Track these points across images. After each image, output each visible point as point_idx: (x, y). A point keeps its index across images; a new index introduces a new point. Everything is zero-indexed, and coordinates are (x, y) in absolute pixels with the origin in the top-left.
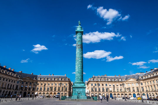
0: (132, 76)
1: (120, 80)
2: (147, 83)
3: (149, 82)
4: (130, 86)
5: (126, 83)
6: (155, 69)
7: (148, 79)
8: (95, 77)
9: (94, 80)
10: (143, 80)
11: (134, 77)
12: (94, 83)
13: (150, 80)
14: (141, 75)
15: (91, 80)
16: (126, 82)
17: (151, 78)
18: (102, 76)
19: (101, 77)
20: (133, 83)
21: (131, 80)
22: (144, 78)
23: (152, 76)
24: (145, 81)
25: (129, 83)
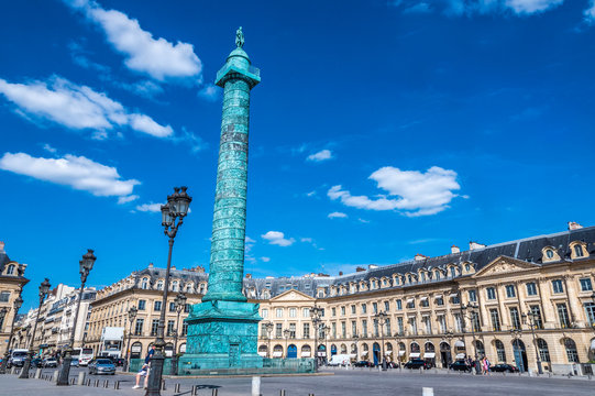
0: (295, 282)
1: (253, 294)
2: (339, 311)
3: (349, 310)
4: (285, 317)
5: (273, 305)
6: (373, 267)
7: (348, 297)
8: (157, 273)
9: (155, 287)
10: (329, 300)
11: (298, 287)
12: (153, 297)
13: (352, 302)
14: (322, 282)
15: (140, 285)
16: (270, 303)
17: (358, 296)
18: (185, 273)
19: (184, 276)
20: (293, 308)
21: (292, 296)
22: (333, 293)
23: (363, 289)
24: (333, 305)
25: (280, 308)
